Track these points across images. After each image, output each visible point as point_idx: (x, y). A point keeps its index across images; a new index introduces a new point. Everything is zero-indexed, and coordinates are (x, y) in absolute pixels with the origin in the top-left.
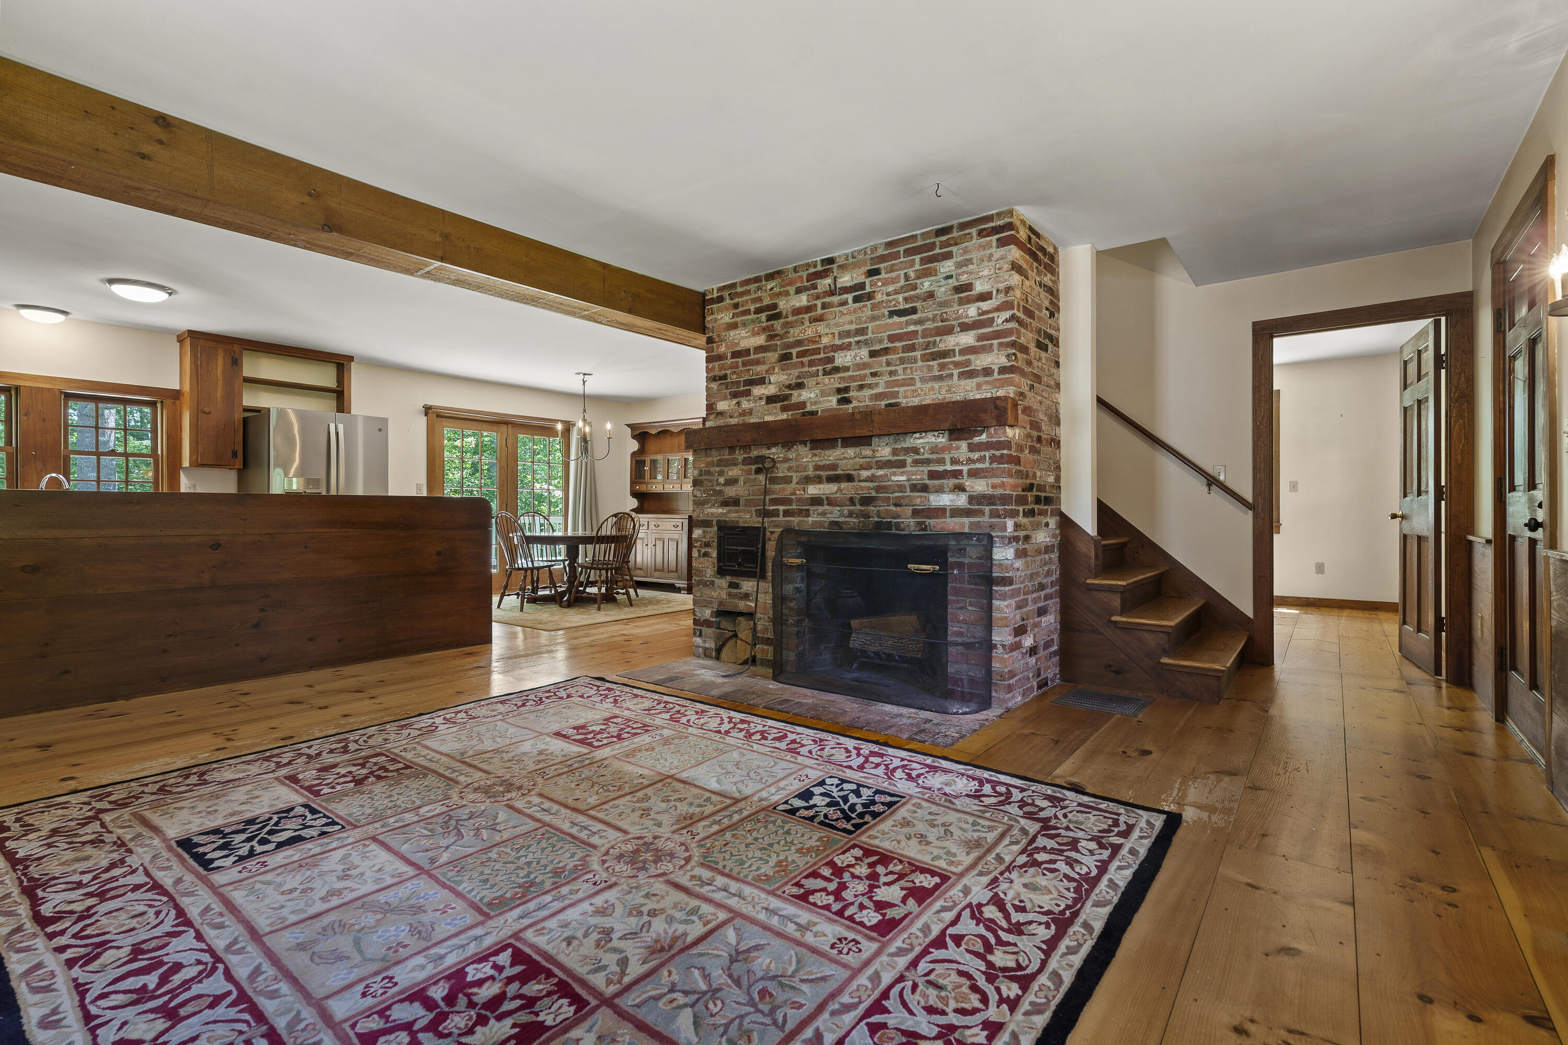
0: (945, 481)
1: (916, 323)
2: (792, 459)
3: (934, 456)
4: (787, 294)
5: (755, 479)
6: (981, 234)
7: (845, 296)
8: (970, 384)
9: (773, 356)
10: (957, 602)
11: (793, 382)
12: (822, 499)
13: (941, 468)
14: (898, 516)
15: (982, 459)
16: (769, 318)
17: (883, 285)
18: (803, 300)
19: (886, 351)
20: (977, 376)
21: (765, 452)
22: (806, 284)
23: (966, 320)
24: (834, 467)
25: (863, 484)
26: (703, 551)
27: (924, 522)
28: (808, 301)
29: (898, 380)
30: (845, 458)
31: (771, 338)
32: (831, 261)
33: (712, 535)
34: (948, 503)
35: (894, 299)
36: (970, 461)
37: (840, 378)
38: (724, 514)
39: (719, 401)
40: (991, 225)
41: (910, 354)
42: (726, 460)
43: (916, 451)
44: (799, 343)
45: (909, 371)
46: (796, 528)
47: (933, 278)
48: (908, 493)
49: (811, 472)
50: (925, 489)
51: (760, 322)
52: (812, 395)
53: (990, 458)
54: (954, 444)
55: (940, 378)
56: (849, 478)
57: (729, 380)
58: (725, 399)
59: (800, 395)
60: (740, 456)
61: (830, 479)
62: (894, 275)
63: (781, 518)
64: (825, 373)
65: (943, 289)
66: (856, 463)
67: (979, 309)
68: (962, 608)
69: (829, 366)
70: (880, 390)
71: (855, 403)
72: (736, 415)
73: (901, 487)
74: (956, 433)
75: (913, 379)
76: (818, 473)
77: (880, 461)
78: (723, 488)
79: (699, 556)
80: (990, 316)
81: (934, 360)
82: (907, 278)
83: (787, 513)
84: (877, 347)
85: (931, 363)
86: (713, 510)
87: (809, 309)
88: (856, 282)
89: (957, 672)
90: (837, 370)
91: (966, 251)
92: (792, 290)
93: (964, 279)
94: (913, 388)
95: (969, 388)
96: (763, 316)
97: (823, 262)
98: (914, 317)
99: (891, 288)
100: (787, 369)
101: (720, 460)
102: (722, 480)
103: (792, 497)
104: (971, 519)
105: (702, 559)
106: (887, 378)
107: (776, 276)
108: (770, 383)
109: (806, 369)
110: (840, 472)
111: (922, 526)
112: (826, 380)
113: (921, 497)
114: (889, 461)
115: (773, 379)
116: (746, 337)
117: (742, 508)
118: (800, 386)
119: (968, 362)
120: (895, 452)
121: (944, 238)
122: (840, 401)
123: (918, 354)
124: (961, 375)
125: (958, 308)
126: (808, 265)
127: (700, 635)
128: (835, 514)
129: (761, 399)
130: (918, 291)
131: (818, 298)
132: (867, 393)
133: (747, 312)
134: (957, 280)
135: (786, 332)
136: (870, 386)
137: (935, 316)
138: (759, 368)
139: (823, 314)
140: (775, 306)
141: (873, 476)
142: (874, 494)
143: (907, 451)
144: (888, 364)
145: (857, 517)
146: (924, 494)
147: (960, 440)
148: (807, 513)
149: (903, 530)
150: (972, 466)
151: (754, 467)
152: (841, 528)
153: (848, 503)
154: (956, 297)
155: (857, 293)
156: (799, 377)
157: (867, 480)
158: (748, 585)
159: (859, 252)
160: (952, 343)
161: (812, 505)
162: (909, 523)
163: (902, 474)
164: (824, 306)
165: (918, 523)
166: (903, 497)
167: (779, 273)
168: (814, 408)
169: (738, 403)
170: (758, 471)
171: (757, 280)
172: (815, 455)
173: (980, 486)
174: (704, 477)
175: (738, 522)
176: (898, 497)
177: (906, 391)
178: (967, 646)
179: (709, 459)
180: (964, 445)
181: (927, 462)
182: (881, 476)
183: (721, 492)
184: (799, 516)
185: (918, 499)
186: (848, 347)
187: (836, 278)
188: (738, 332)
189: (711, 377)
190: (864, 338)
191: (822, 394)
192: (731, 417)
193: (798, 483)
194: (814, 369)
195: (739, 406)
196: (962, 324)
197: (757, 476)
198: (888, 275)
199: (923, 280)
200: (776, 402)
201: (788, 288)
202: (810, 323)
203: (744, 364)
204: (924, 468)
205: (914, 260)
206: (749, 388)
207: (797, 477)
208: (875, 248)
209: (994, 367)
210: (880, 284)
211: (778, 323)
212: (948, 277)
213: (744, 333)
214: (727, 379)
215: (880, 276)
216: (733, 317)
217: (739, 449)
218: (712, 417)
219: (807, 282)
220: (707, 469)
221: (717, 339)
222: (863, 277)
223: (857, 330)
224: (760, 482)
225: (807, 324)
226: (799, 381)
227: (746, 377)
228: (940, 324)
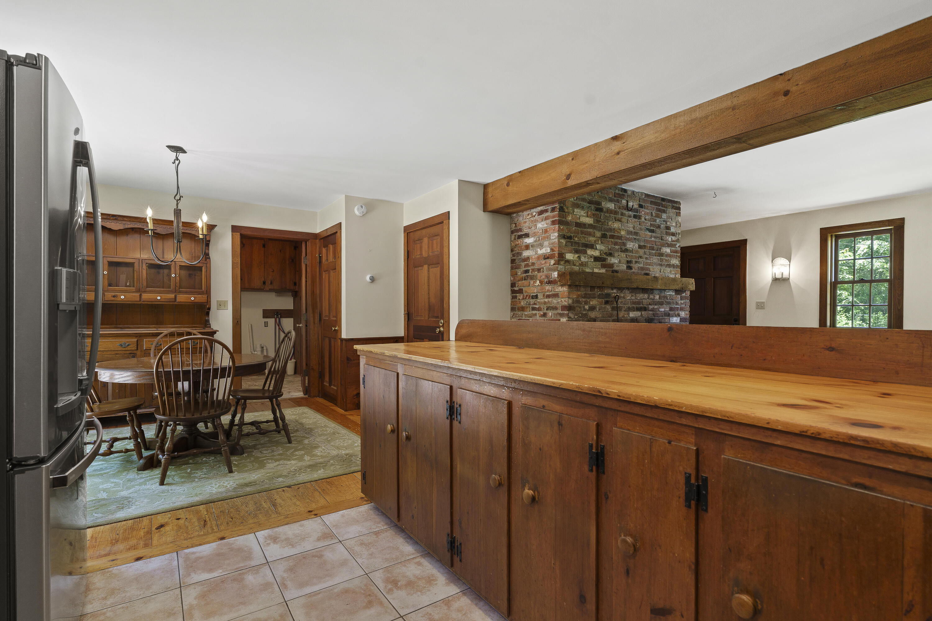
0: (674, 312)
1: (655, 237)
2: (622, 297)
3: (671, 301)
4: (605, 199)
5: (605, 307)
6: (673, 207)
7: (631, 213)
8: (668, 269)
9: (598, 234)
11: (608, 251)
12: (635, 320)
13: (673, 306)
15: (683, 303)
16: (597, 210)
18: (611, 206)
19: (644, 247)
20: (671, 267)
21: (610, 291)
24: (639, 303)
25: (650, 312)
28: (615, 208)
29: (648, 262)
30: (644, 299)
31: (598, 221)
32: (625, 191)
34: (675, 322)
35: (647, 223)
36: (681, 304)
37: (628, 255)
39: (568, 253)
40: (676, 205)
41: (652, 251)
42: (589, 294)
43: (667, 298)
44: (611, 230)
45: (652, 259)
47: (660, 219)
48: (664, 317)
49: (630, 305)
50: (669, 315)
51: (591, 209)
52: (616, 261)
53: (685, 303)
54: (677, 296)
55: (661, 265)
56: (645, 309)
57: (573, 240)
58: (571, 252)
59: (611, 260)
60: (597, 292)
61: (639, 309)
62: (648, 211)
64: (622, 251)
65: (662, 225)
66: (648, 302)
67: (671, 239)
69: (624, 248)
70: (642, 265)
71: (633, 270)
72: (577, 264)
73: (662, 314)
74: (678, 291)
75: (653, 263)
76: (633, 305)
77: (655, 301)
78: (588, 312)
80: (674, 243)
82: (652, 215)
84: (642, 244)
85: (659, 257)
87: (616, 213)
88: (634, 207)
90: (626, 250)
91: (669, 213)
92: (607, 198)
93: (668, 224)
94: (652, 267)
95: (670, 272)
96: (593, 207)
97: (622, 190)
98: (654, 234)
99: (647, 217)
100: (605, 243)
101: (586, 294)
102: (587, 307)
103: (623, 318)
106: (644, 260)
108: (596, 249)
109: (613, 246)
110: (641, 306)
112: (622, 254)
114: (659, 301)
115: (598, 246)
116: (584, 216)
118: (611, 255)
119: (668, 261)
120: (660, 298)
121: (664, 203)
122: (628, 267)
123: (654, 252)
124: (666, 266)
125: (666, 236)
126: (616, 188)
129: (591, 257)
130: (655, 223)
131: (620, 208)
132: (637, 265)
133: (584, 200)
134: (666, 224)
135: (605, 221)
136: (639, 263)
137: (660, 237)
138: (590, 238)
139: (622, 218)
140: (599, 203)
141: (653, 308)
142: (653, 317)
143: (664, 297)
144: (645, 253)
146: (668, 318)
147: (679, 294)
150: (681, 306)
151: (604, 300)
153: (644, 321)
154: (665, 231)
155: (635, 213)
156: (610, 249)
157: (651, 310)
159: (637, 193)
160: (664, 251)
163: (663, 308)
164: (622, 214)
166: (663, 319)
168: (617, 269)
169: (579, 257)
170: (607, 303)
172: (632, 296)
173: (683, 314)
174: (575, 305)
176: (661, 319)
179: (579, 293)
180: (679, 296)
181: (669, 303)
182: (656, 308)
183: (586, 315)
185: (667, 320)
186: (631, 240)
187: (627, 202)
188: (579, 210)
189: (562, 235)
190: (637, 237)
191: (620, 262)
192: (575, 265)
193: (625, 311)
194: (617, 247)
195: (579, 259)
196: (667, 243)
197: (606, 306)
198: (646, 210)
199: (657, 218)
200: (599, 261)
201: (606, 196)
202: (616, 221)
203: (582, 233)
204: (668, 306)
205: (654, 208)
206: (585, 248)
207: (624, 307)
208: (642, 193)
209: (675, 265)
210: (643, 213)
211: (601, 214)
212: (664, 221)
213: (583, 213)
214: (571, 239)
215: (643, 209)
216: (576, 200)
217: (597, 288)
218: (562, 263)
219: (615, 197)
220: (577, 299)
221: (566, 210)
222: (637, 206)
223: (634, 232)
224: (608, 309)
225: (614, 221)
226: (610, 252)
227: (583, 242)
228: (660, 241)
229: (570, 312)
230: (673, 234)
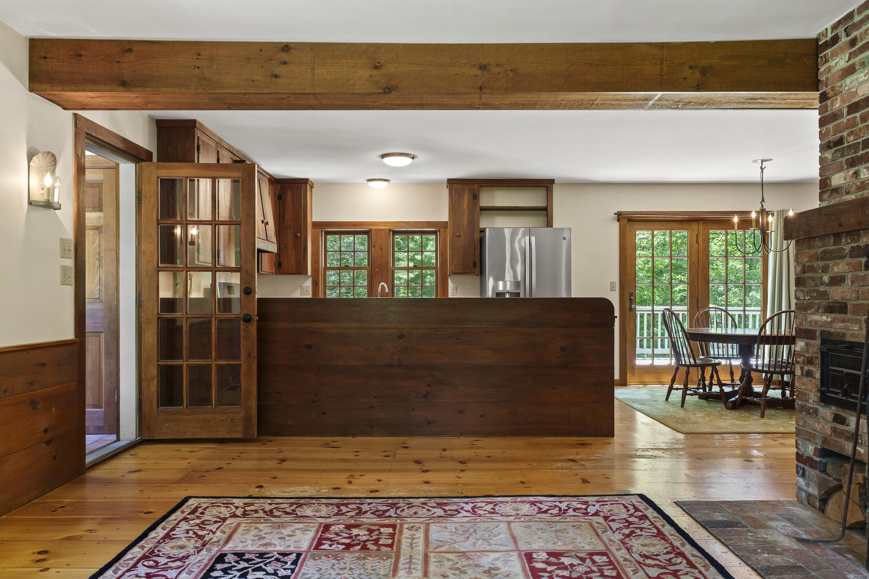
26: (806, 368)
33: (815, 349)
38: (829, 323)
39: (833, 174)
42: (831, 252)
57: (845, 144)
58: (841, 170)
72: (853, 190)
78: (827, 288)
79: (802, 374)
86: (816, 317)
101: (824, 252)
102: (826, 278)
105: (805, 379)
116: (865, 82)
117: (848, 315)
127: (804, 475)
151: (863, 260)
158: (854, 423)
174: (807, 275)
175: (844, 334)
179: (812, 252)
183: (825, 293)
188: (855, 77)
189: (825, 144)
192: (848, 193)
195: (856, 177)
213: (861, 77)
217: (846, 237)
218: (826, 196)
220: (810, 264)
221: (831, 94)
229: (798, 288)
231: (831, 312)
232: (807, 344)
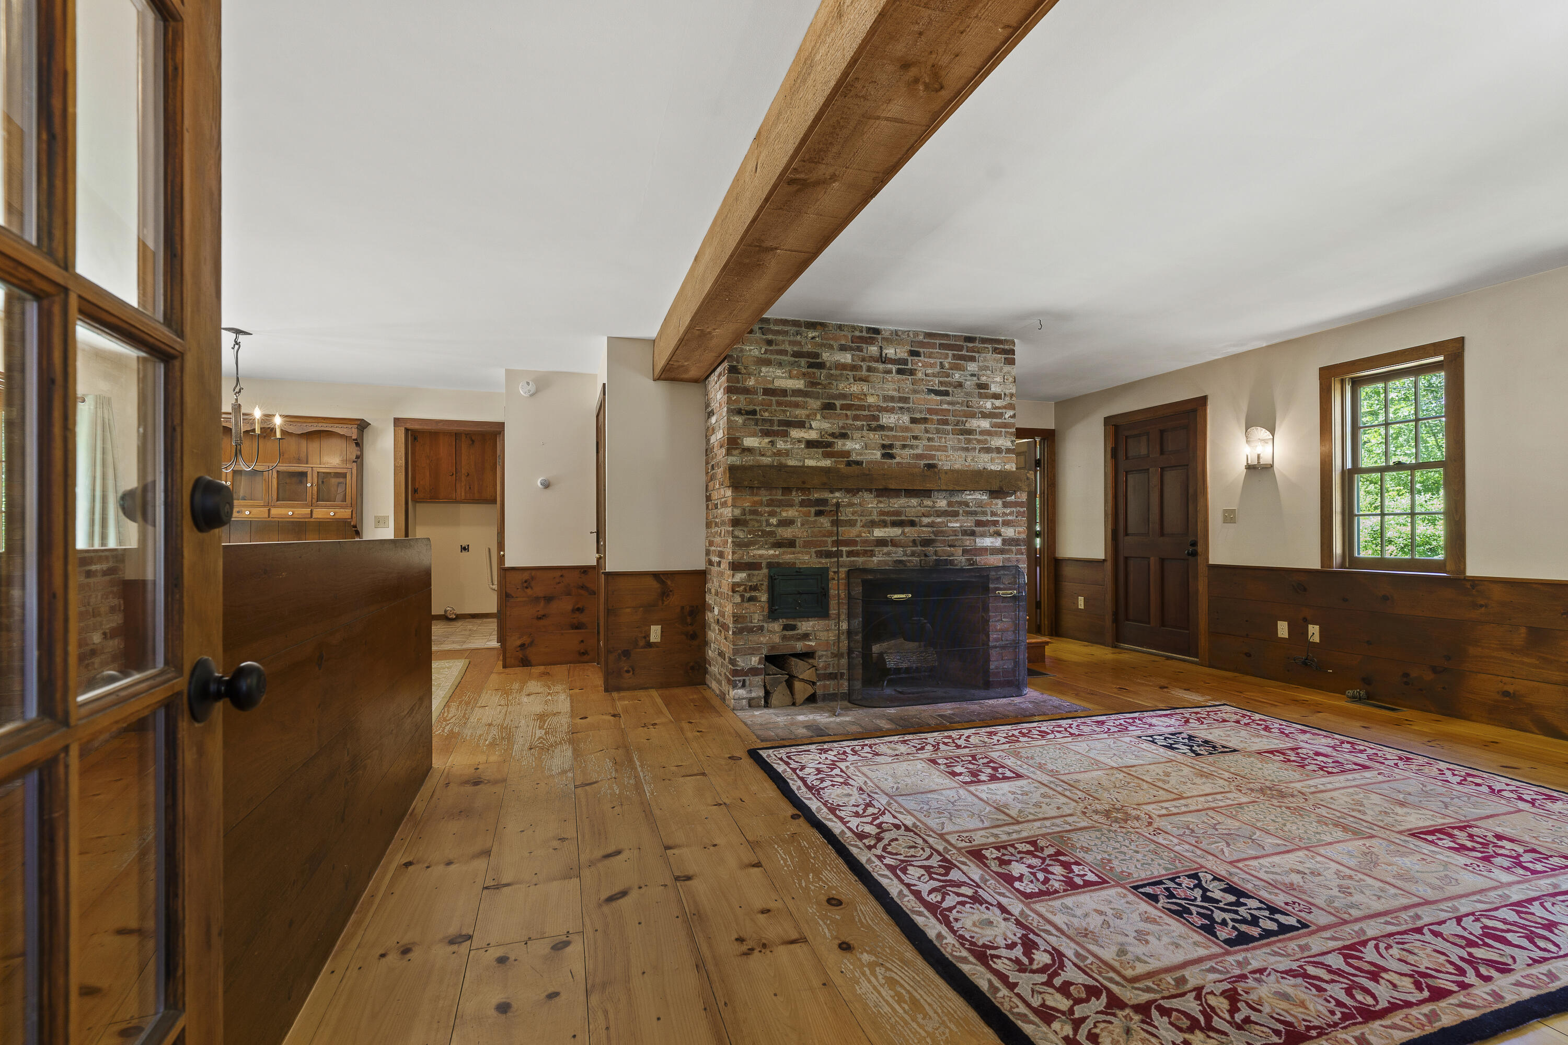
0: (987, 529)
1: (949, 403)
2: (856, 504)
3: (979, 509)
4: (831, 347)
5: (815, 521)
6: (995, 350)
7: (890, 366)
8: (986, 457)
9: (815, 404)
10: (996, 616)
11: (837, 431)
12: (887, 541)
13: (984, 519)
14: (953, 555)
15: (1011, 513)
16: (811, 366)
17: (923, 366)
18: (846, 358)
19: (925, 420)
20: (992, 453)
21: (826, 495)
22: (851, 345)
23: (984, 410)
24: (898, 513)
25: (924, 529)
26: (747, 595)
27: (972, 559)
28: (853, 360)
29: (935, 446)
30: (909, 506)
31: (813, 384)
32: (877, 331)
33: (760, 578)
34: (989, 545)
35: (932, 381)
36: (1004, 514)
37: (885, 435)
38: (777, 555)
39: (745, 436)
40: (1002, 346)
41: (944, 427)
42: (780, 501)
43: (967, 504)
44: (843, 396)
45: (943, 440)
46: (861, 567)
47: (962, 373)
48: (960, 537)
49: (875, 517)
50: (973, 533)
51: (799, 366)
52: (857, 447)
53: (1017, 512)
54: (995, 501)
55: (967, 449)
56: (912, 524)
57: (758, 417)
58: (754, 435)
59: (844, 445)
60: (797, 497)
61: (894, 524)
62: (932, 361)
63: (844, 558)
64: (870, 429)
65: (968, 383)
66: (918, 511)
67: (993, 404)
68: (999, 621)
69: (874, 424)
70: (919, 451)
71: (898, 459)
72: (769, 453)
73: (955, 532)
74: (996, 493)
75: (946, 446)
76: (882, 518)
77: (939, 511)
78: (774, 529)
79: (743, 601)
80: (1000, 411)
81: (962, 435)
82: (941, 364)
83: (850, 554)
84: (918, 416)
85: (960, 437)
86: (762, 552)
87: (854, 368)
88: (899, 356)
89: (997, 668)
90: (881, 428)
91: (985, 360)
92: (836, 345)
93: (984, 379)
94: (946, 453)
95: (986, 460)
96: (803, 361)
97: (869, 330)
98: (947, 398)
99: (929, 371)
100: (831, 418)
101: (771, 500)
102: (774, 521)
103: (857, 539)
104: (1004, 556)
105: (746, 605)
106: (925, 442)
107: (819, 327)
108: (811, 428)
109: (850, 422)
110: (903, 518)
111: (971, 562)
112: (871, 435)
113: (970, 540)
114: (946, 510)
115: (814, 424)
116: (782, 378)
117: (798, 549)
118: (844, 436)
119: (985, 442)
120: (950, 504)
121: (971, 345)
122: (885, 456)
123: (949, 428)
124: (981, 450)
125: (978, 400)
126: (854, 328)
127: (744, 686)
128: (898, 553)
129: (799, 441)
130: (949, 379)
131: (863, 360)
132: (907, 452)
133: (783, 352)
134: (978, 379)
135: (829, 383)
136: (912, 447)
137: (963, 402)
138: (797, 412)
139: (869, 376)
140: (817, 355)
141: (933, 522)
142: (933, 537)
143: (960, 503)
144: (927, 431)
145: (919, 556)
146: (971, 538)
147: (998, 498)
148: (872, 553)
149: (956, 565)
150: (1006, 518)
151: (813, 510)
152: (905, 566)
153: (911, 544)
154: (977, 391)
155: (900, 366)
156: (843, 428)
157: (926, 526)
158: (806, 626)
159: (904, 332)
160: (975, 425)
161: (877, 546)
162: (960, 559)
163: (956, 521)
164: (869, 369)
165: (968, 560)
166: (957, 540)
167: (823, 325)
168: (859, 458)
169: (772, 442)
170: (819, 513)
171: (796, 323)
172: (880, 502)
173: (1009, 532)
174: (748, 517)
175: (794, 563)
176: (953, 540)
177: (941, 455)
178: (1003, 647)
179: (756, 498)
180: (1000, 502)
181: (975, 513)
182: (939, 523)
183: (772, 533)
184: (864, 556)
185: (968, 541)
186: (891, 410)
187: (881, 347)
188: (771, 369)
189: (735, 409)
190: (906, 406)
191: (866, 446)
192: (763, 455)
193: (863, 526)
194: (859, 423)
195: (772, 445)
196: (981, 412)
197: (817, 518)
198: (926, 360)
199: (954, 372)
200: (817, 447)
201: (832, 342)
202: (855, 381)
203: (779, 404)
204: (972, 518)
205: (947, 354)
206: (785, 428)
207: (861, 521)
208: (916, 334)
209: (1003, 448)
210: (920, 364)
211: (821, 372)
212: (973, 375)
213: (779, 372)
214: (756, 415)
215: (920, 358)
216: (765, 353)
217: (797, 491)
218: (736, 452)
219: (852, 343)
220: (753, 508)
221: (743, 371)
222: (906, 354)
223: (900, 397)
224: (822, 524)
225: (852, 381)
226: (843, 431)
227: (781, 418)
228: (966, 408)
229: (736, 528)
230: (997, 396)
231: (780, 547)
232: (749, 575)
